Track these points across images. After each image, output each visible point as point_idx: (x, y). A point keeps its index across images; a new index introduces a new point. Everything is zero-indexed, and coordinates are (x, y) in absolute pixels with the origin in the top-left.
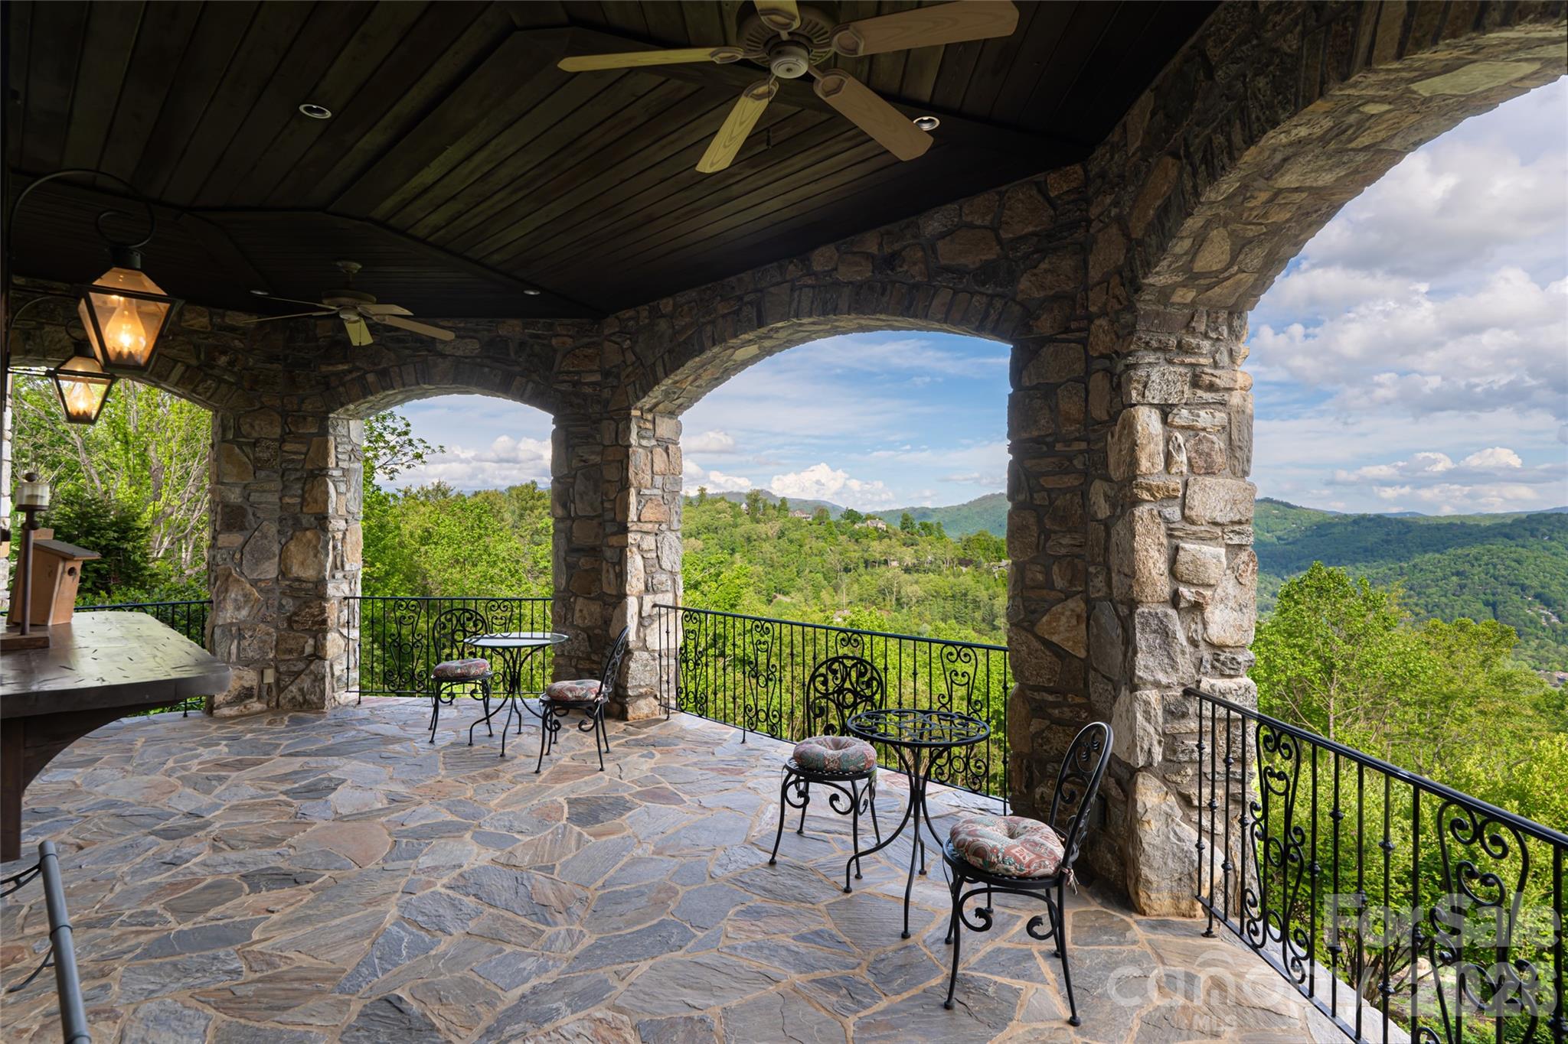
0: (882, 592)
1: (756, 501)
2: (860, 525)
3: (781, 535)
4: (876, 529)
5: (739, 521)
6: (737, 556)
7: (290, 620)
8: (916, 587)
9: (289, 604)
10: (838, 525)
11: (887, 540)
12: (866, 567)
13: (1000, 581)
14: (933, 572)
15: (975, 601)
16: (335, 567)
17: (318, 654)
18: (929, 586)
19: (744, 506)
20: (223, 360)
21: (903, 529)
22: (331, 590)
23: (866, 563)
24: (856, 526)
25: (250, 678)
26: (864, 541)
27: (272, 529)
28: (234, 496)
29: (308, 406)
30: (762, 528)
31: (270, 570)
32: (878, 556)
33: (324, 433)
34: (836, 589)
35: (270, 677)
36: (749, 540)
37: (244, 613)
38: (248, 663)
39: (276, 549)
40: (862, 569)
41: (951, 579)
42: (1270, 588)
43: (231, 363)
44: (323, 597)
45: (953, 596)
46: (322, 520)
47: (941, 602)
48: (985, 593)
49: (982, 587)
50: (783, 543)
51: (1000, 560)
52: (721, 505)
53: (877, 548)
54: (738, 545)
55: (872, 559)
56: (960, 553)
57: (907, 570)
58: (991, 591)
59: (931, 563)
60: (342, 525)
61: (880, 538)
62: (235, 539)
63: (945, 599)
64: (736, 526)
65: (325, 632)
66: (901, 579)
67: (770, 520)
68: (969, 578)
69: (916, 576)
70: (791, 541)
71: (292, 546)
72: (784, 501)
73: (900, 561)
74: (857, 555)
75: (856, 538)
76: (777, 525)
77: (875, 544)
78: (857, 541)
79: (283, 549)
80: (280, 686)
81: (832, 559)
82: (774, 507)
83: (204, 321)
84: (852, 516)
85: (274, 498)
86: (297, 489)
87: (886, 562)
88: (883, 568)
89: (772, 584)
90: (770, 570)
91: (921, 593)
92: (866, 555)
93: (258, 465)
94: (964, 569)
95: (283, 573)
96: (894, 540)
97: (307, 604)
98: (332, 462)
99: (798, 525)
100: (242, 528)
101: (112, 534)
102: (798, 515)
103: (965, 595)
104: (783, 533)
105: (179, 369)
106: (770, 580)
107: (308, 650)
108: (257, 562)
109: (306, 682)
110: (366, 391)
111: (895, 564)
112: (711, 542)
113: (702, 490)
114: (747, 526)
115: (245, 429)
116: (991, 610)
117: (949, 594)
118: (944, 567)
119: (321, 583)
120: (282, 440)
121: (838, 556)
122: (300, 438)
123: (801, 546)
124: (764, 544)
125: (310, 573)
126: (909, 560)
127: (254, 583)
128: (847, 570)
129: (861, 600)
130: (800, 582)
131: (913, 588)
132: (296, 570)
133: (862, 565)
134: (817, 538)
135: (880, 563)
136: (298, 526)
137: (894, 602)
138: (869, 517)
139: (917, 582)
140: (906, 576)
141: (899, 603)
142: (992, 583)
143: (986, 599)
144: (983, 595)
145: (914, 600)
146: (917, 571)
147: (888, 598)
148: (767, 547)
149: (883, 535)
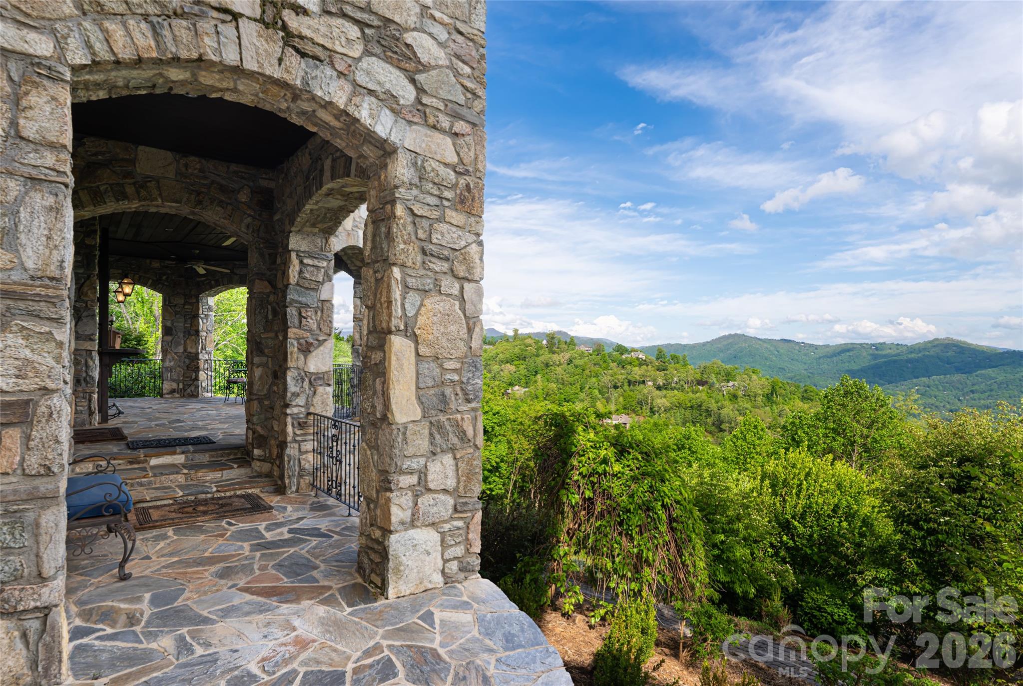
0: (640, 403)
1: (553, 338)
2: (626, 355)
3: (570, 362)
4: (638, 359)
5: (541, 352)
6: (539, 376)
7: (188, 367)
8: (664, 400)
9: (187, 361)
10: (610, 355)
11: (645, 366)
12: (629, 385)
13: (726, 397)
14: (678, 389)
15: (707, 411)
16: (202, 349)
17: (197, 379)
18: (673, 399)
19: (545, 342)
20: (164, 278)
21: (658, 359)
22: (201, 356)
23: (630, 383)
24: (624, 357)
25: (174, 386)
26: (629, 367)
27: (181, 335)
28: (169, 324)
29: (193, 292)
30: (556, 357)
31: (181, 349)
32: (638, 378)
33: (198, 302)
34: (608, 400)
35: (181, 386)
36: (547, 365)
37: (172, 363)
38: (174, 381)
39: (183, 342)
40: (626, 387)
41: (691, 395)
42: (948, 406)
43: (167, 278)
44: (198, 359)
45: (692, 407)
46: (197, 332)
47: (683, 411)
48: (715, 405)
49: (713, 401)
50: (571, 368)
51: (728, 382)
52: (529, 341)
53: (637, 372)
54: (539, 368)
55: (633, 380)
56: (698, 377)
57: (659, 388)
58: (719, 404)
59: (677, 383)
60: (205, 334)
61: (640, 365)
62: (169, 338)
63: (686, 409)
64: (538, 356)
65: (199, 371)
66: (654, 394)
67: (562, 352)
68: (704, 394)
69: (664, 392)
70: (576, 367)
71: (188, 341)
72: (572, 339)
73: (654, 381)
74: (624, 377)
75: (622, 364)
76: (567, 356)
77: (636, 369)
78: (623, 367)
79: (185, 341)
80: (184, 389)
81: (606, 379)
82: (566, 343)
83: (158, 265)
84: (621, 349)
85: (182, 324)
86: (189, 321)
87: (644, 382)
88: (642, 386)
89: (563, 396)
90: (561, 386)
91: (668, 404)
92: (629, 377)
93: (177, 313)
94: (701, 388)
95: (185, 350)
96: (650, 367)
97: (193, 361)
98: (201, 312)
99: (582, 355)
100: (171, 335)
101: (134, 343)
102: (583, 348)
103: (700, 406)
104: (571, 361)
105: (150, 281)
106: (561, 393)
107: (193, 377)
108: (176, 346)
109: (193, 388)
110: (211, 287)
111: (650, 383)
112: (522, 367)
113: (516, 331)
114: (546, 356)
115: (172, 301)
116: (719, 417)
117: (689, 405)
118: (686, 386)
119: (197, 354)
120: (184, 305)
121: (609, 378)
122: (190, 304)
123: (583, 370)
124: (557, 368)
125: (193, 351)
126: (661, 382)
127: (176, 353)
128: (616, 387)
129: (625, 409)
130: (582, 395)
131: (661, 401)
132: (189, 349)
133: (626, 384)
134: (595, 365)
135: (639, 383)
136: (190, 334)
137: (648, 411)
138: (633, 350)
139: (665, 397)
140: (658, 392)
141: (652, 412)
142: (721, 397)
143: (716, 409)
144: (713, 406)
145: (663, 409)
146: (666, 389)
147: (644, 408)
148: (559, 370)
149: (642, 363)
